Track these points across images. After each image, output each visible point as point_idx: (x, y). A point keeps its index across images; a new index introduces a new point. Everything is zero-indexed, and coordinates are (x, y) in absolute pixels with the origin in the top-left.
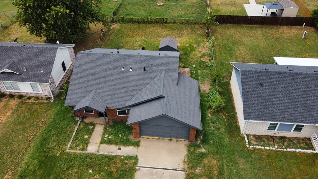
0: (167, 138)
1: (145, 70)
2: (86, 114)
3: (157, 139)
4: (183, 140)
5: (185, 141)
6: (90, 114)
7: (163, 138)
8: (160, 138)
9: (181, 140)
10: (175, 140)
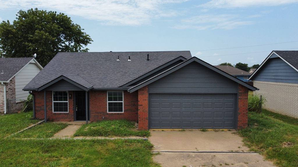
0: (197, 130)
1: (148, 60)
2: (55, 113)
3: (180, 131)
4: (226, 130)
5: (229, 131)
6: (61, 113)
7: (190, 129)
8: (185, 130)
9: (221, 130)
10: (211, 130)
